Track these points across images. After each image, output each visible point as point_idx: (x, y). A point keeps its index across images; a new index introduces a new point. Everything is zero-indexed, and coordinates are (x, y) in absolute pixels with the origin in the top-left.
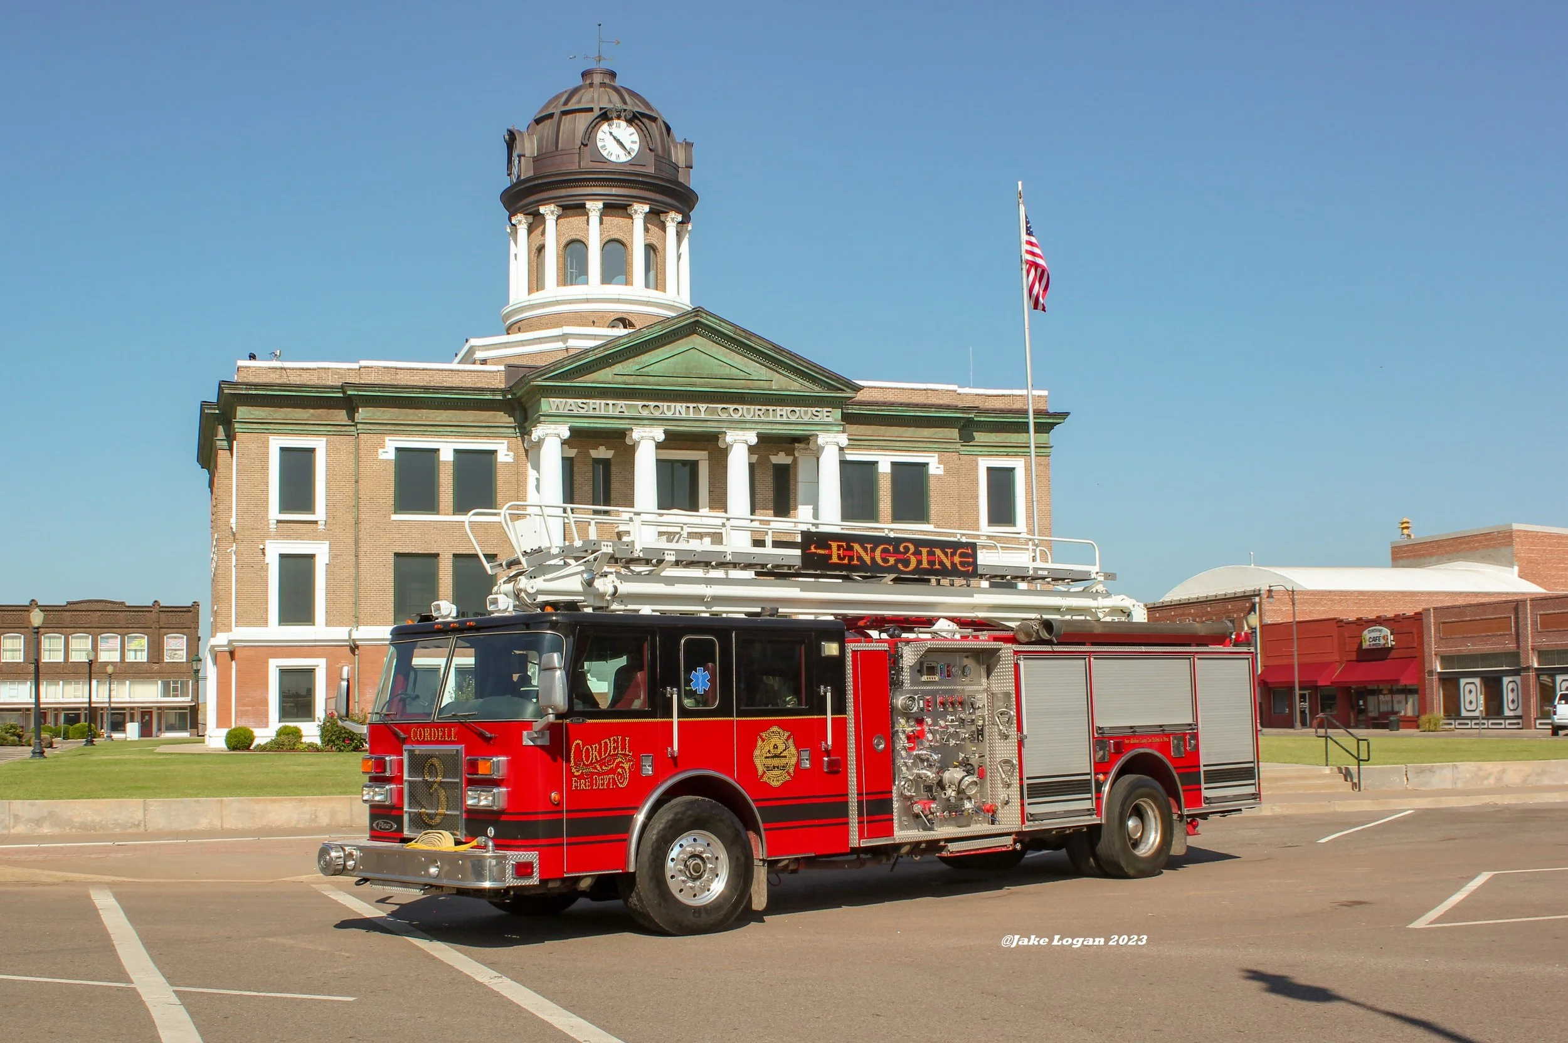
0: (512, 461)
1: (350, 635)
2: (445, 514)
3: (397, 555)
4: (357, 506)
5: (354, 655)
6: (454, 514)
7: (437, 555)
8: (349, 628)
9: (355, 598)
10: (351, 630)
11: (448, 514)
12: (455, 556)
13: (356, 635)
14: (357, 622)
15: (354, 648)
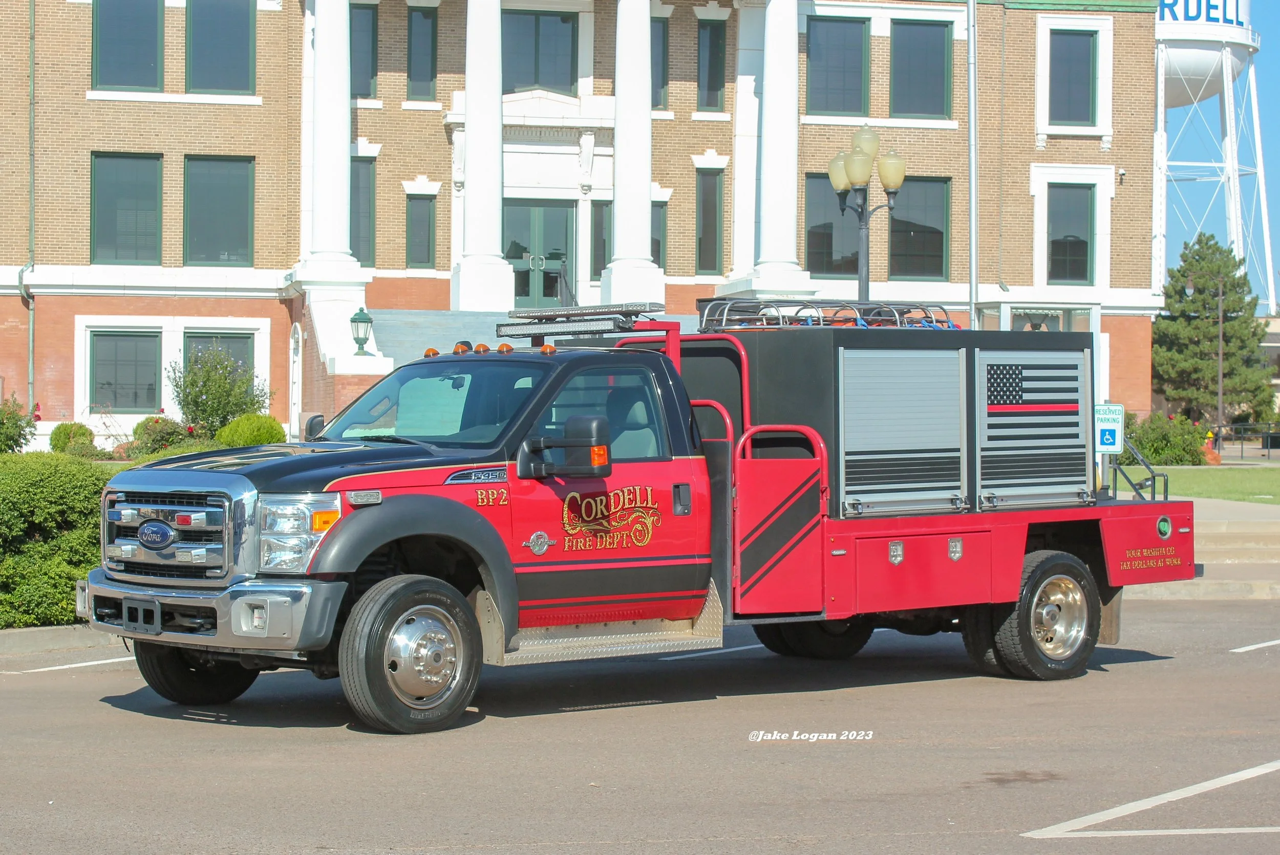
0: (280, 9)
1: (21, 278)
2: (173, 92)
3: (96, 154)
4: (32, 77)
5: (28, 308)
6: (186, 92)
7: (158, 156)
8: (20, 268)
9: (31, 220)
10: (22, 271)
11: (177, 92)
12: (189, 158)
13: (30, 278)
14: (33, 259)
15: (27, 299)
